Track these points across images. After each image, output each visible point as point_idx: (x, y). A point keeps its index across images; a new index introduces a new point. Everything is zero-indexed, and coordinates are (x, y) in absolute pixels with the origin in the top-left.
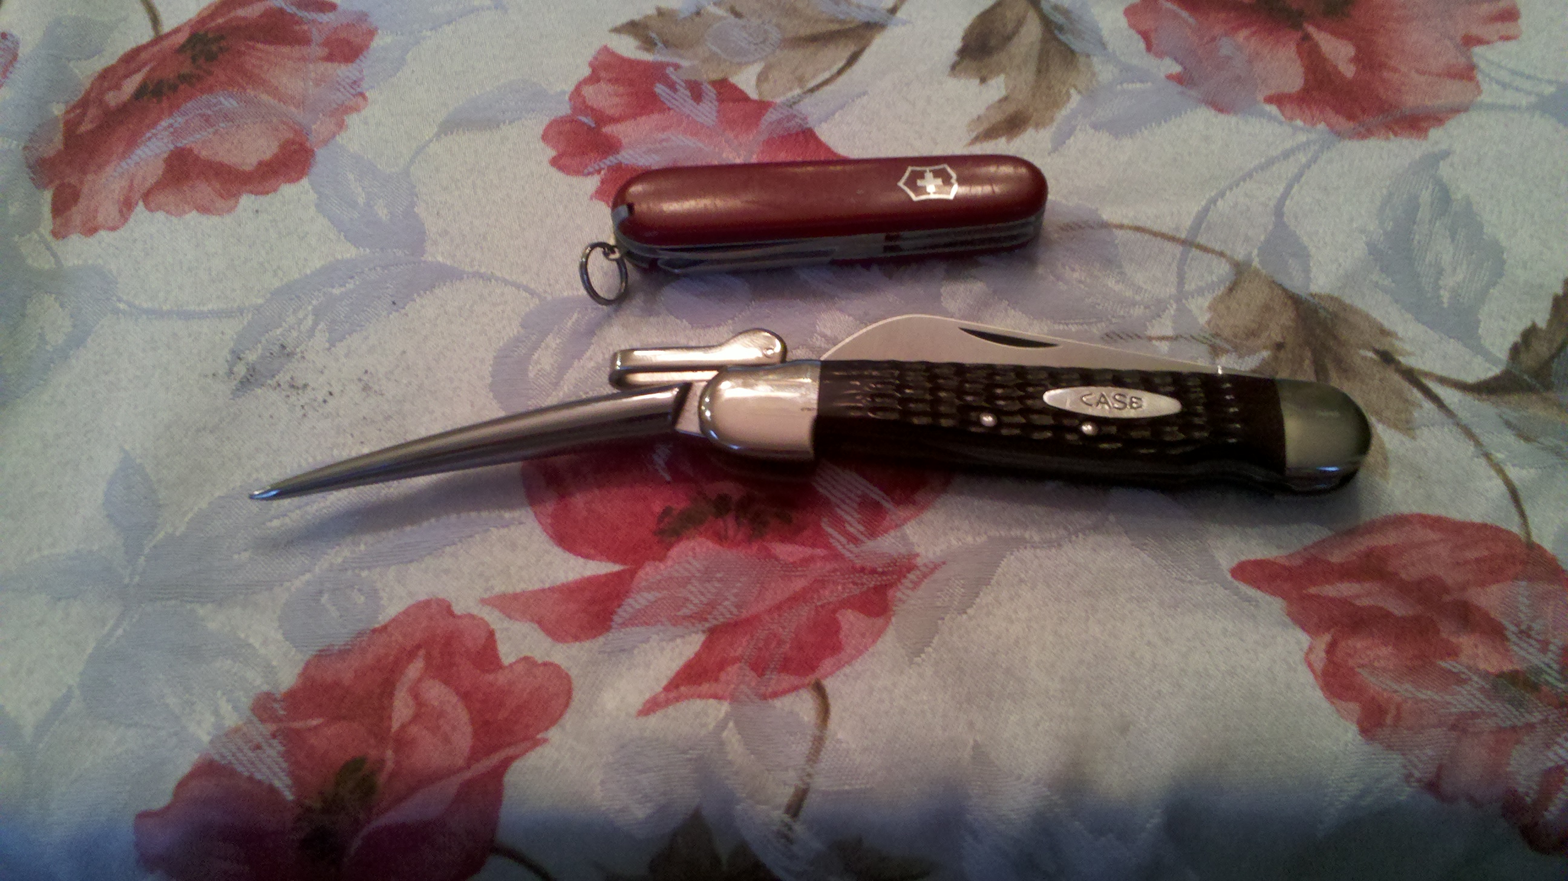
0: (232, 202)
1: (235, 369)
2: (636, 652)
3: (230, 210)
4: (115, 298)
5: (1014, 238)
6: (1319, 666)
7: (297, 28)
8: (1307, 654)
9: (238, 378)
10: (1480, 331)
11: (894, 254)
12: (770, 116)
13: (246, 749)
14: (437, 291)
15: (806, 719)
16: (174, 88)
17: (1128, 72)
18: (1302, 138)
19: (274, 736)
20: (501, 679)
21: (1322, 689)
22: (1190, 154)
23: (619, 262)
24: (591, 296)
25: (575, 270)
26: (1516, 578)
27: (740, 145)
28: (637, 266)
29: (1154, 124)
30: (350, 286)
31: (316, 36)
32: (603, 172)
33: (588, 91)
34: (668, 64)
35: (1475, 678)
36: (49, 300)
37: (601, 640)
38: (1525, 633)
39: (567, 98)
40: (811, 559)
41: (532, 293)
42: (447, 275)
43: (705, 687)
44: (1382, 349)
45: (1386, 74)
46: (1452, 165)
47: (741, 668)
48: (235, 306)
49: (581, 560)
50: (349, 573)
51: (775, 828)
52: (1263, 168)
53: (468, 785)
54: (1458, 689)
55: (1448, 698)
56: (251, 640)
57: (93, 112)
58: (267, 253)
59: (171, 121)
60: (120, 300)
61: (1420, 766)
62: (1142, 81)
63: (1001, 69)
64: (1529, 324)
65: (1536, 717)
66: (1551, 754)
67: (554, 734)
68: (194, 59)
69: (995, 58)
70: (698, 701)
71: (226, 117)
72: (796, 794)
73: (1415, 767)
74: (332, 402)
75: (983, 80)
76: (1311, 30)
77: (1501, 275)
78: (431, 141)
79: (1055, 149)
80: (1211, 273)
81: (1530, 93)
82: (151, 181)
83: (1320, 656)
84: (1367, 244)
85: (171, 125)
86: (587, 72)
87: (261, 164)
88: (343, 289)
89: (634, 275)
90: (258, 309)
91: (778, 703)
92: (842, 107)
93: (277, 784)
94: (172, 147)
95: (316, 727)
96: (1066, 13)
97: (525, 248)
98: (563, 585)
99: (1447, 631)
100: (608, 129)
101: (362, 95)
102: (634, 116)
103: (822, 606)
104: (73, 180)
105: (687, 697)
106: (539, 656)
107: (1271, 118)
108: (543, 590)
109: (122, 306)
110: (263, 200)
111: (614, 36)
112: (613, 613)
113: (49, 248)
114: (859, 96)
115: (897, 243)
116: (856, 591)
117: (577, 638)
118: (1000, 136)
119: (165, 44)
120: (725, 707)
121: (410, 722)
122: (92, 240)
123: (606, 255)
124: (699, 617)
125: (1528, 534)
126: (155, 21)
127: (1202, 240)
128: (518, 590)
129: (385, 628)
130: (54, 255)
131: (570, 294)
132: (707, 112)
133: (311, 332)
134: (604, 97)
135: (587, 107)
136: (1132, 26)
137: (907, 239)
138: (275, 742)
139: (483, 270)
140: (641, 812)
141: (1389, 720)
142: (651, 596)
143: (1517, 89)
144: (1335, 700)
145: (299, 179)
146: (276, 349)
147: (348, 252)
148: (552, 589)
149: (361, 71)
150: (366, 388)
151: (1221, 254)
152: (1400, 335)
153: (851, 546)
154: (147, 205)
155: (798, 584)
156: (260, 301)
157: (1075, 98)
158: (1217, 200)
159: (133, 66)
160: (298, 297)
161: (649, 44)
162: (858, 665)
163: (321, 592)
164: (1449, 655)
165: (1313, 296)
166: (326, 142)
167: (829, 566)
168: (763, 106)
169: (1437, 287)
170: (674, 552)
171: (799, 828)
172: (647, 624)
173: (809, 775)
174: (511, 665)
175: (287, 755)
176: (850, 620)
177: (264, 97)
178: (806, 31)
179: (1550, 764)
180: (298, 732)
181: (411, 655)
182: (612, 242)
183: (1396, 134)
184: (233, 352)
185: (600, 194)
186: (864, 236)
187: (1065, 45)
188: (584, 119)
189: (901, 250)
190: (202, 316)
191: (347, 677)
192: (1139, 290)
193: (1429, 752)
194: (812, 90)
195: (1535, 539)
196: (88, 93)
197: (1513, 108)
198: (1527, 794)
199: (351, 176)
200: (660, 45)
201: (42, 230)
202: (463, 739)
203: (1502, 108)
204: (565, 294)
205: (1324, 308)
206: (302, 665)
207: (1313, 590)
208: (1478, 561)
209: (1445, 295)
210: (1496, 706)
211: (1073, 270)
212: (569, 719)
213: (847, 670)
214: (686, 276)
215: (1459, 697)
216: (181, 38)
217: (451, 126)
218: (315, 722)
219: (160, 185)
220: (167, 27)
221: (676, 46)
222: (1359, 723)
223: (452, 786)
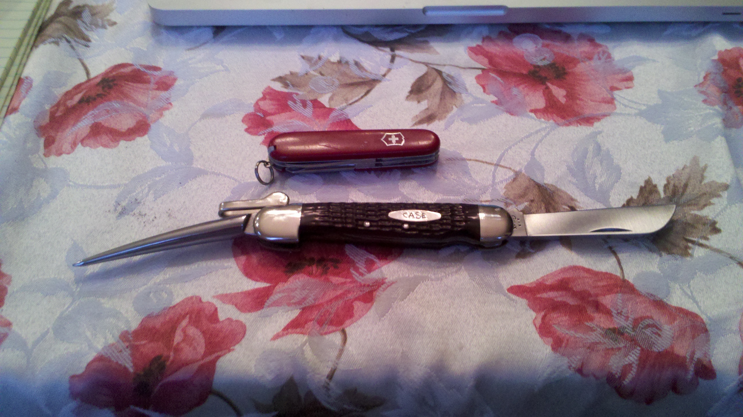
0: (116, 144)
1: (117, 209)
2: (272, 317)
3: (115, 146)
4: (68, 180)
5: (426, 161)
6: (538, 325)
7: (145, 77)
8: (534, 320)
9: (119, 212)
10: (610, 200)
11: (379, 167)
12: (333, 114)
13: (116, 351)
14: (198, 179)
15: (337, 343)
16: (95, 99)
17: (477, 100)
18: (544, 125)
19: (127, 347)
20: (218, 326)
21: (539, 333)
22: (499, 132)
23: (270, 168)
24: (259, 181)
25: (254, 171)
26: (617, 292)
27: (321, 125)
28: (278, 171)
29: (485, 120)
30: (163, 176)
31: (153, 80)
32: (266, 134)
33: (261, 103)
34: (294, 93)
35: (599, 329)
36: (42, 180)
37: (259, 312)
38: (620, 313)
39: (252, 106)
40: (345, 283)
41: (236, 180)
42: (201, 173)
43: (298, 330)
44: (571, 206)
45: (578, 102)
46: (603, 137)
47: (313, 323)
48: (117, 184)
49: (254, 282)
50: (162, 286)
51: (322, 384)
52: (527, 137)
53: (202, 366)
54: (592, 333)
55: (588, 337)
56: (121, 311)
57: (62, 108)
58: (130, 164)
59: (93, 112)
60: (70, 181)
61: (575, 362)
62: (481, 103)
63: (426, 98)
64: (630, 197)
65: (622, 345)
66: (627, 359)
67: (237, 347)
68: (103, 88)
69: (424, 94)
70: (295, 335)
71: (116, 111)
72: (331, 371)
73: (573, 363)
74: (156, 221)
75: (419, 102)
76: (549, 84)
77: (620, 179)
78: (197, 121)
79: (446, 129)
80: (506, 175)
81: (635, 109)
82: (84, 135)
83: (539, 321)
84: (567, 166)
85: (93, 114)
86: (261, 96)
87: (129, 129)
88: (160, 178)
89: (276, 174)
90: (126, 185)
91: (327, 337)
92: (362, 111)
93: (127, 365)
94: (93, 122)
95: (145, 344)
96: (452, 78)
97: (234, 163)
98: (246, 291)
99: (590, 311)
100: (268, 118)
101: (170, 104)
102: (279, 113)
103: (348, 301)
104: (53, 134)
105: (291, 333)
106: (234, 318)
107: (532, 118)
108: (238, 293)
109: (71, 183)
110: (129, 143)
111: (273, 82)
112: (265, 302)
113: (43, 160)
114: (369, 107)
115: (381, 162)
116: (361, 293)
117: (249, 311)
118: (424, 123)
119: (92, 82)
120: (306, 338)
121: (181, 342)
122: (60, 158)
123: (265, 165)
124: (299, 303)
125: (623, 276)
126: (88, 73)
127: (502, 163)
128: (228, 292)
129: (174, 306)
130: (45, 164)
131: (251, 181)
132: (308, 112)
133: (147, 195)
134: (267, 106)
135: (261, 109)
136: (478, 83)
137: (384, 161)
138: (127, 350)
139: (216, 171)
140: (269, 377)
141: (564, 345)
142: (280, 295)
143: (631, 108)
144: (544, 338)
145: (143, 135)
146: (133, 200)
147: (163, 163)
148: (242, 293)
149: (170, 94)
150: (169, 215)
151: (510, 168)
152: (578, 200)
153: (360, 277)
154: (82, 144)
155: (339, 292)
156: (127, 182)
157: (455, 109)
158: (508, 150)
159: (78, 90)
160: (142, 181)
161: (286, 85)
162: (359, 322)
163: (150, 292)
164: (590, 320)
165: (545, 184)
166: (155, 121)
167: (352, 286)
168: (331, 110)
169: (594, 183)
170: (291, 279)
171: (332, 384)
172: (277, 305)
173: (337, 364)
174: (223, 321)
175: (132, 355)
176: (358, 305)
177: (131, 104)
178: (349, 81)
179: (626, 363)
180: (137, 346)
181: (184, 317)
182: (268, 161)
183: (580, 125)
184: (116, 202)
185: (264, 143)
186: (367, 159)
187: (452, 90)
188: (259, 114)
189: (382, 165)
190: (103, 187)
191: (158, 325)
192: (477, 183)
193: (578, 357)
194: (351, 104)
195: (626, 277)
196: (60, 101)
197: (629, 114)
198: (616, 374)
199: (164, 135)
200: (291, 86)
201: (39, 153)
202: (201, 349)
203: (624, 115)
204: (249, 181)
205: (550, 189)
206: (141, 320)
207: (538, 296)
208: (603, 286)
209: (597, 186)
210: (606, 340)
211: (452, 175)
212: (244, 342)
213: (355, 324)
214: (298, 174)
215: (592, 336)
216: (98, 80)
217: (205, 116)
218: (143, 342)
219: (88, 137)
220: (93, 75)
221: (297, 86)
222: (552, 346)
223: (195, 367)
